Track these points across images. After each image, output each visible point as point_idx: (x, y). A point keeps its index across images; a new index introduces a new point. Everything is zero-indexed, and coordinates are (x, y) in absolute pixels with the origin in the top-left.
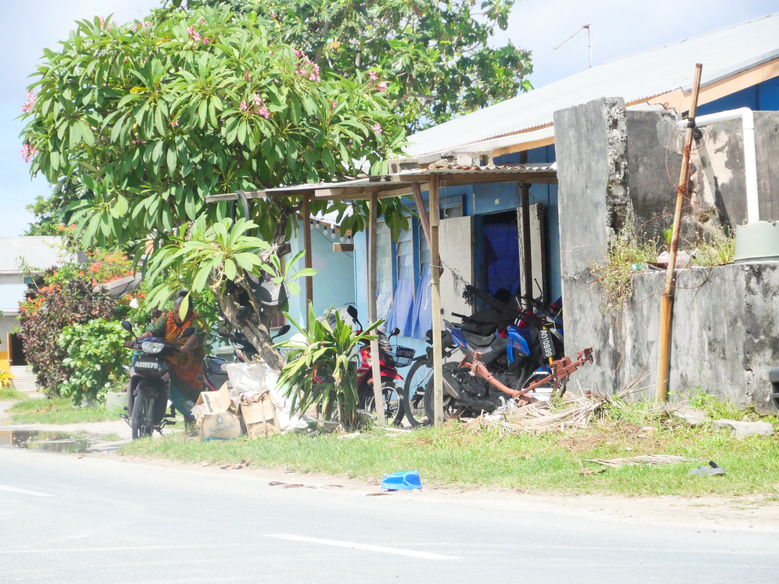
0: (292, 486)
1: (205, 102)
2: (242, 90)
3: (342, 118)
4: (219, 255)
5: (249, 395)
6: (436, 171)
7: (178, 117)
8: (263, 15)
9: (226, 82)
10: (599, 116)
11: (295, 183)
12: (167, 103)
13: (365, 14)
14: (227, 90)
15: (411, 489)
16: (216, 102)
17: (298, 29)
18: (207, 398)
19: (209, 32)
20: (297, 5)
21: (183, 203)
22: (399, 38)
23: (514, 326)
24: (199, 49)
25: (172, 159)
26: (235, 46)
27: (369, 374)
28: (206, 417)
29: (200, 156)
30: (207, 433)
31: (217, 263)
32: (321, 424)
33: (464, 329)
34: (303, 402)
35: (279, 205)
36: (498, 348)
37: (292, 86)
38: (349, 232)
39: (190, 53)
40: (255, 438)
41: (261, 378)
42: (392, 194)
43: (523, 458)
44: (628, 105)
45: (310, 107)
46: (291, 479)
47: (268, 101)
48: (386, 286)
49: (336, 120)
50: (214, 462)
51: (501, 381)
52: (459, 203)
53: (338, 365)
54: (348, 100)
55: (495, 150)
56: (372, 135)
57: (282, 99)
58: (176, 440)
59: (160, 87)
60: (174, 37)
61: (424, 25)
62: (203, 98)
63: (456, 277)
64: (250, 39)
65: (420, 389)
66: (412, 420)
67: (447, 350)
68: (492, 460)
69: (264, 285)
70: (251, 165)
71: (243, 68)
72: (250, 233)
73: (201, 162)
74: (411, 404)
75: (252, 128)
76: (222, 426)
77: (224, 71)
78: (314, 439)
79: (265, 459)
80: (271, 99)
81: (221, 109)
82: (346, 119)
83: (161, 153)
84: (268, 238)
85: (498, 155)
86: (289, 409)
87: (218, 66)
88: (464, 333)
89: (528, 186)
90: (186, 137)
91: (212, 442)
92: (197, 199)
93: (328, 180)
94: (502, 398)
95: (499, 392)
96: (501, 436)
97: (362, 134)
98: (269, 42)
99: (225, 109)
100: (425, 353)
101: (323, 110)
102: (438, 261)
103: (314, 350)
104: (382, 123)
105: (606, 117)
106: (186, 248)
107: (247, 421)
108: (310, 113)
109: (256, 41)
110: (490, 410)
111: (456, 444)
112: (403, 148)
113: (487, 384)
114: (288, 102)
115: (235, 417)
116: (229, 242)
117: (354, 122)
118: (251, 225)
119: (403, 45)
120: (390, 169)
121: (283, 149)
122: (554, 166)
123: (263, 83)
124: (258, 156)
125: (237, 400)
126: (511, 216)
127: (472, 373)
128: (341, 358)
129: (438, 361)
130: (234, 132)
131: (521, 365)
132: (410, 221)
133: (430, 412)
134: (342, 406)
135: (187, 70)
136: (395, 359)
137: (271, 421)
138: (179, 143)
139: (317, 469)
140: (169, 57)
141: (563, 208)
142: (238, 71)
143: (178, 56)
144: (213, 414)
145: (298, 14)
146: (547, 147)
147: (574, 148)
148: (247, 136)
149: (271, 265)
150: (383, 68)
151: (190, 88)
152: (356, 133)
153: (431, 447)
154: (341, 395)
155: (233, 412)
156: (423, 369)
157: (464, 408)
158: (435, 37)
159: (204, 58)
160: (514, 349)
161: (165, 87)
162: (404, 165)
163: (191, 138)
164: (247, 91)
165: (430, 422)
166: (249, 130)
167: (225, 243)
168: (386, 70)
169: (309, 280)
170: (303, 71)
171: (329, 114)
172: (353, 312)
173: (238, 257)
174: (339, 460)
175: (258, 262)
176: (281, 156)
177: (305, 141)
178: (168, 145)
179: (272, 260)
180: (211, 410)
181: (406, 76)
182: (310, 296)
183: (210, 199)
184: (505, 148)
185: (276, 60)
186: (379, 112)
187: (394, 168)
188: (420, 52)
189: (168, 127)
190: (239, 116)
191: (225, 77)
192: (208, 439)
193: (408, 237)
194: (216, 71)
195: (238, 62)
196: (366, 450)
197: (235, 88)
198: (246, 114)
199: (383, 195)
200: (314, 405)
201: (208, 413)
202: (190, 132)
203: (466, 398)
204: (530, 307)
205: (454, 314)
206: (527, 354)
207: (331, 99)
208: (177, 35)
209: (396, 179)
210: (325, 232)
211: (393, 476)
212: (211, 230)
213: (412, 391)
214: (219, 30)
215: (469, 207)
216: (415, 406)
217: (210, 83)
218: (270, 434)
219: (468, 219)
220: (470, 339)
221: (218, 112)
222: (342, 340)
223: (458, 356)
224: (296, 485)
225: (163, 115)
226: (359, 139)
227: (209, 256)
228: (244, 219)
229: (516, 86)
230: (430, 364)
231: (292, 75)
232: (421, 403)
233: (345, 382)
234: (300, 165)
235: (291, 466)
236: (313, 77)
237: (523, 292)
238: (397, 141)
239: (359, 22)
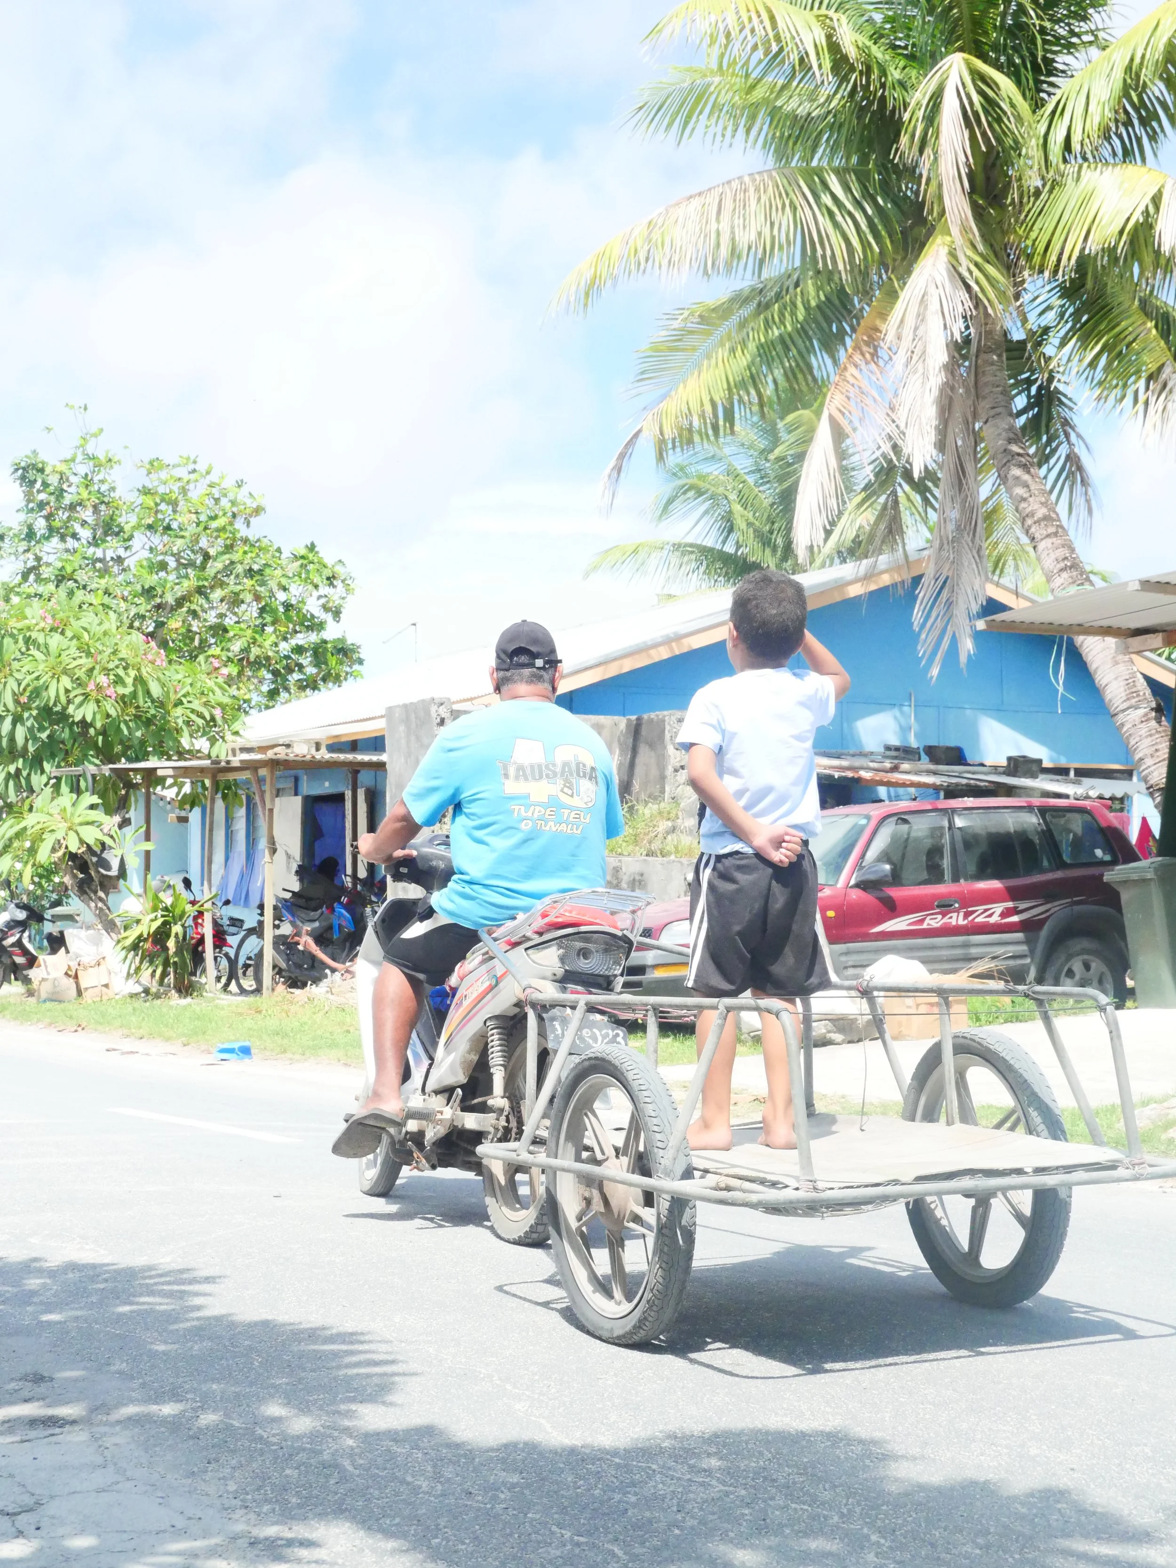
0: (128, 1053)
1: (55, 681)
2: (92, 670)
3: (184, 700)
4: (64, 826)
5: (85, 960)
6: (274, 757)
7: (27, 694)
8: (110, 595)
9: (75, 663)
10: (427, 712)
11: (137, 760)
12: (17, 680)
13: (207, 598)
14: (76, 670)
15: (242, 1059)
16: (66, 682)
17: (142, 610)
18: (45, 962)
19: (61, 615)
20: (143, 587)
21: (29, 775)
22: (238, 622)
23: (341, 903)
24: (51, 631)
25: (20, 733)
26: (85, 629)
27: (201, 941)
28: (43, 980)
29: (48, 732)
30: (44, 995)
31: (59, 835)
32: (154, 990)
33: (293, 904)
34: (138, 969)
35: (121, 780)
36: (325, 924)
37: (139, 670)
38: (188, 807)
39: (42, 634)
40: (90, 1001)
41: (97, 942)
42: (231, 776)
43: (348, 1031)
44: (454, 703)
45: (156, 690)
46: (127, 1045)
47: (115, 682)
48: (219, 857)
49: (179, 703)
50: (50, 1024)
51: (326, 954)
52: (290, 784)
53: (173, 934)
54: (191, 685)
55: (329, 738)
56: (213, 719)
57: (129, 681)
58: (12, 1000)
59: (10, 665)
60: (26, 618)
61: (262, 610)
62: (53, 677)
63: (288, 856)
64: (100, 624)
65: (249, 958)
66: (239, 986)
67: (277, 922)
68: (319, 1032)
69: (105, 855)
70: (97, 741)
71: (92, 651)
72: (92, 807)
73: (49, 737)
74: (240, 972)
75: (99, 707)
76: (58, 989)
77: (73, 651)
78: (148, 1004)
79: (101, 1024)
80: (119, 681)
81: (69, 688)
82: (189, 702)
83: (10, 727)
84: (109, 812)
85: (330, 742)
86: (125, 975)
87: (68, 648)
88: (294, 909)
89: (357, 772)
90: (35, 713)
91: (48, 1003)
92: (43, 772)
93: (169, 759)
94: (328, 971)
95: (325, 966)
96: (327, 1008)
97: (204, 718)
98: (118, 628)
99: (74, 688)
100: (255, 924)
101: (168, 692)
102: (272, 842)
103: (152, 920)
104: (223, 706)
105: (434, 715)
106: (30, 820)
107: (83, 986)
108: (155, 695)
109: (106, 626)
110: (316, 981)
111: (284, 1015)
112: (241, 732)
113: (313, 958)
114: (134, 685)
115: (71, 980)
116: (72, 815)
117: (196, 705)
118: (95, 799)
119: (241, 629)
120: (230, 752)
121: (128, 727)
122: (384, 757)
123: (111, 665)
124: (104, 732)
125: (74, 965)
126: (339, 798)
127: (300, 947)
128: (177, 929)
129: (269, 933)
130: (82, 709)
131: (345, 940)
132: (244, 797)
133: (258, 979)
134: (175, 972)
135: (38, 649)
136: (226, 928)
137: (106, 986)
138: (28, 719)
139: (151, 1036)
140: (21, 637)
141: (391, 798)
142: (89, 654)
143: (30, 637)
144: (50, 977)
145: (142, 594)
146: (376, 738)
147: (403, 742)
148: (94, 714)
149: (112, 837)
150: (222, 650)
151: (41, 667)
152: (198, 716)
153: (260, 1017)
154: (175, 963)
155: (70, 976)
156: (253, 940)
157: (290, 978)
158: (273, 623)
159: (55, 641)
160: (340, 925)
161: (16, 665)
162: (243, 750)
163: (38, 714)
164: (96, 672)
165: (258, 990)
166: (96, 709)
167: (69, 815)
168: (225, 653)
169: (148, 853)
170: (150, 657)
171: (173, 697)
172: (187, 883)
173: (81, 830)
174: (172, 1028)
175: (100, 836)
176: (126, 732)
177: (149, 722)
178: (17, 719)
179: (113, 833)
180: (48, 973)
181: (243, 659)
182: (147, 868)
183: (55, 772)
184: (337, 736)
185: (124, 645)
186: (219, 697)
187: (234, 751)
188: (257, 636)
189: (17, 702)
190: (86, 696)
191: (74, 659)
192: (45, 1001)
193: (241, 812)
194: (67, 652)
195: (87, 645)
196: (199, 1018)
197: (84, 669)
198: (94, 694)
199: (222, 777)
200: (150, 970)
201: (46, 976)
202: (38, 708)
203: (293, 968)
204: (355, 885)
205: (284, 890)
206: (353, 929)
207: (176, 683)
208: (29, 616)
209: (236, 762)
210: (161, 803)
211: (226, 1046)
212: (55, 802)
213: (241, 961)
214: (71, 614)
215: (300, 789)
216: (244, 974)
217: (61, 663)
218: (105, 998)
219: (299, 799)
220: (299, 913)
221: (67, 691)
222: (178, 912)
223: (286, 929)
224: (132, 1052)
225: (13, 691)
226: (200, 722)
227: (52, 828)
228: (88, 794)
229: (347, 673)
230: (261, 935)
231: (139, 660)
232: (250, 971)
233: (179, 952)
234: (143, 743)
235: (126, 1031)
236: (158, 662)
237: (349, 871)
238: (236, 724)
239: (201, 606)
